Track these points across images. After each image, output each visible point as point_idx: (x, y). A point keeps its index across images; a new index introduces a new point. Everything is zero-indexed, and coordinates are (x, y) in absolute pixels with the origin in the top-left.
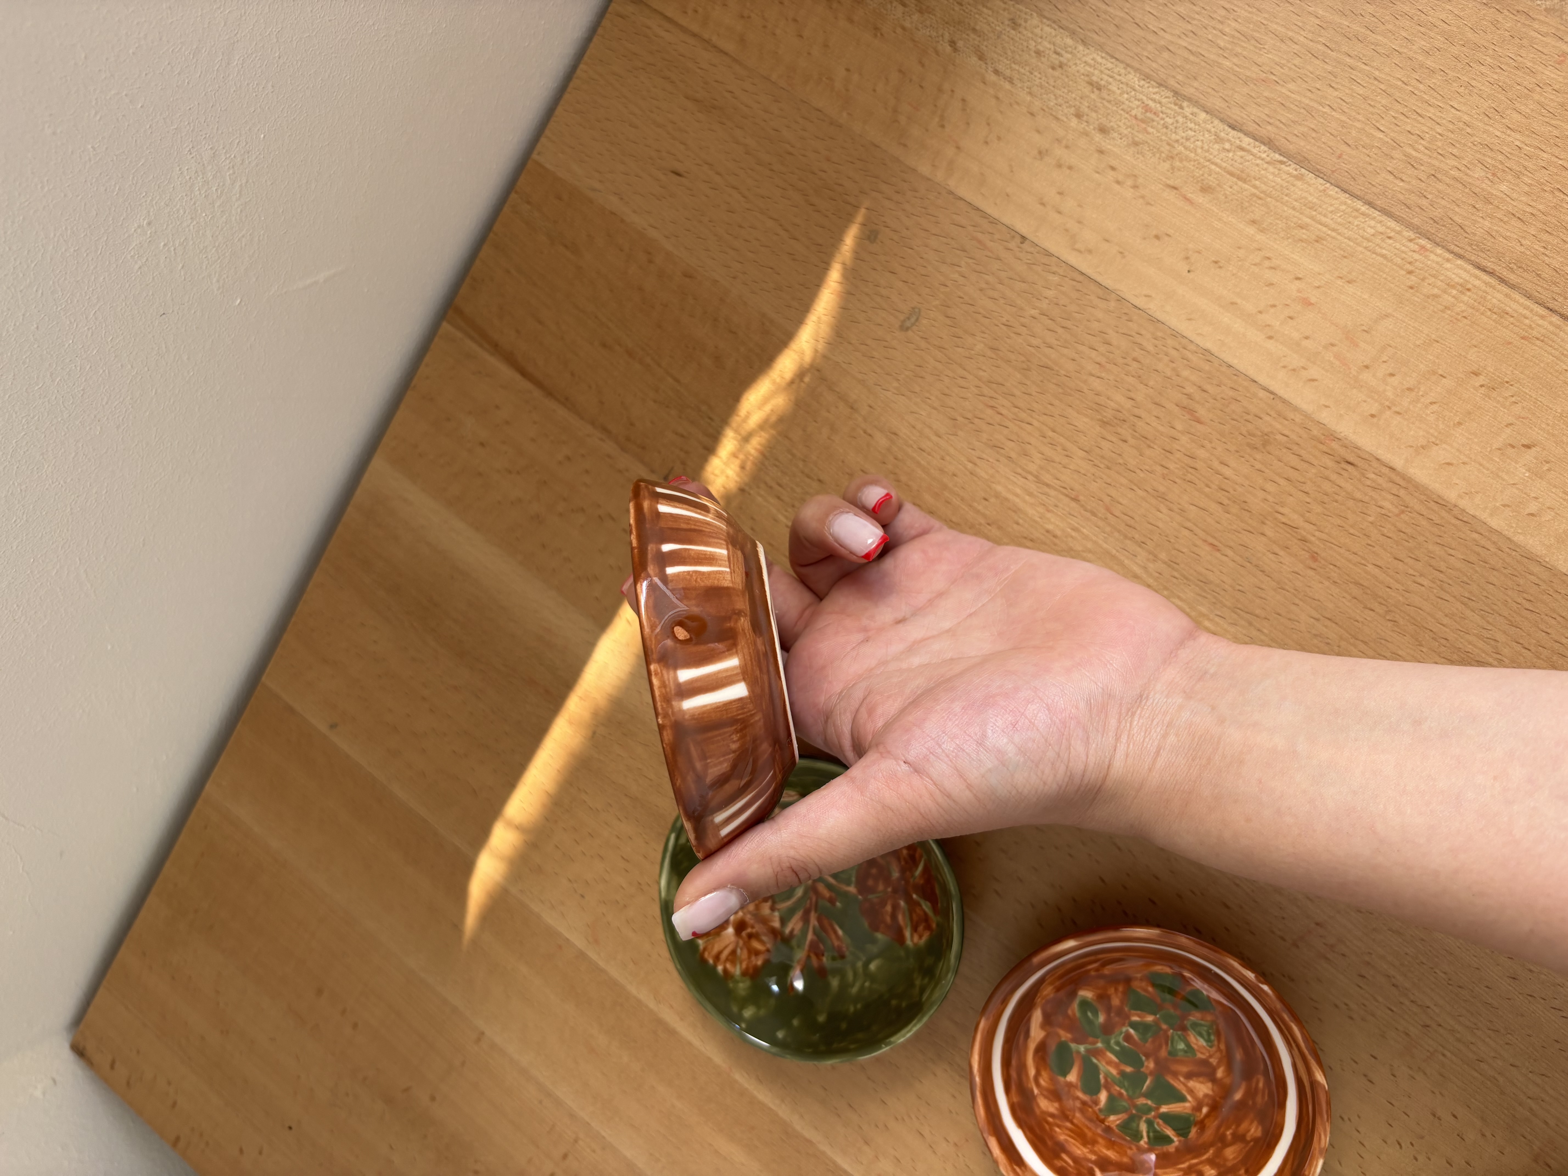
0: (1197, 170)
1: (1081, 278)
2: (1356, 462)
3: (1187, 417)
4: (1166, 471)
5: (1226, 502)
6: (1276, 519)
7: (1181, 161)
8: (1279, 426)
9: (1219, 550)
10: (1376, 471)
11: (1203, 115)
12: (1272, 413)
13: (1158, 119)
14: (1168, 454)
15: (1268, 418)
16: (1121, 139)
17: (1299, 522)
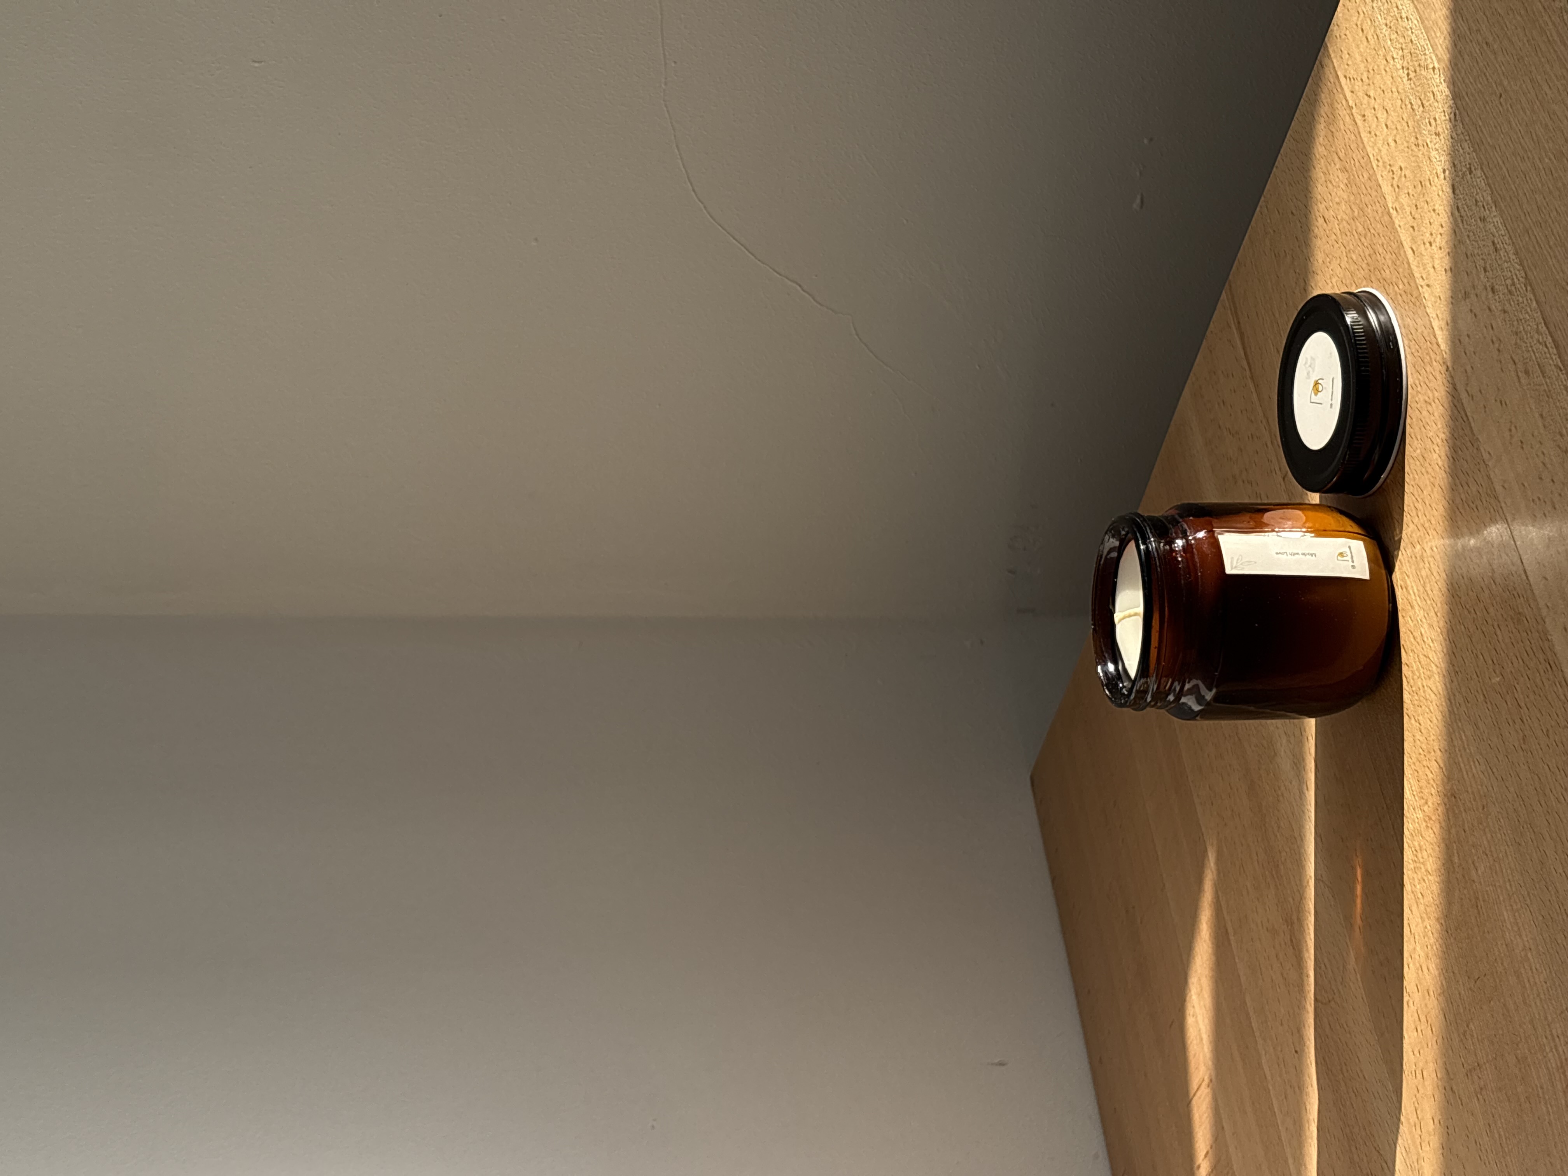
0: (1526, 353)
1: (1465, 419)
2: (1553, 667)
4: (1475, 616)
5: (1495, 662)
6: (1513, 693)
7: (1520, 339)
8: (1526, 610)
9: (1486, 703)
11: (1535, 304)
12: (1525, 596)
13: (1516, 294)
14: (1478, 602)
15: (1522, 598)
16: (1499, 302)
17: (1523, 705)
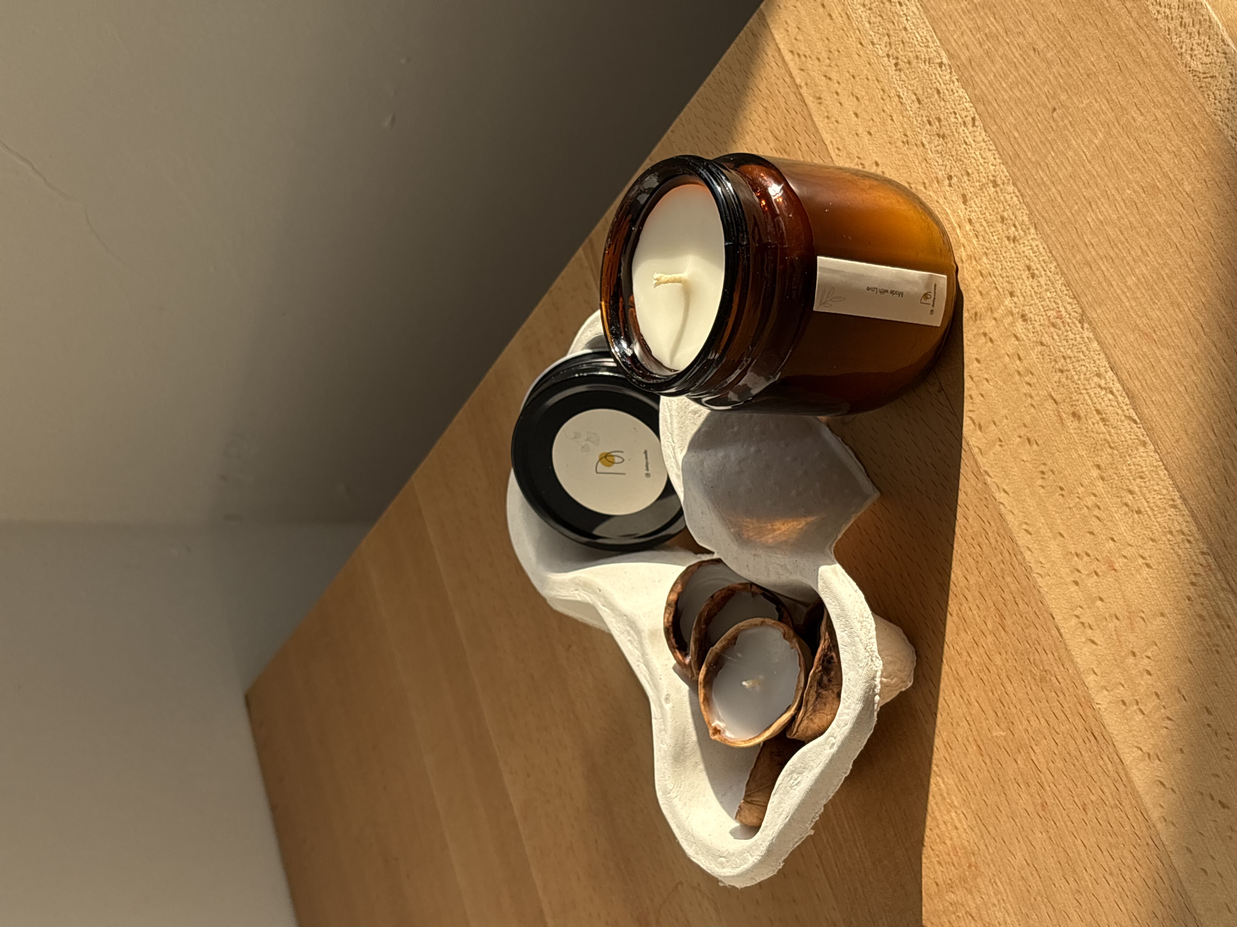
0: (1075, 394)
2: (1098, 738)
3: (998, 620)
8: (1056, 669)
10: (1110, 756)
11: (1095, 345)
12: (1056, 654)
13: (1063, 329)
14: (975, 645)
15: (1050, 656)
